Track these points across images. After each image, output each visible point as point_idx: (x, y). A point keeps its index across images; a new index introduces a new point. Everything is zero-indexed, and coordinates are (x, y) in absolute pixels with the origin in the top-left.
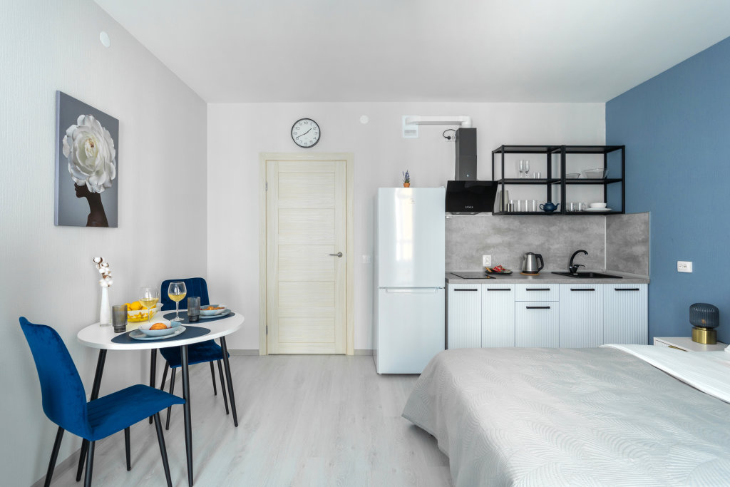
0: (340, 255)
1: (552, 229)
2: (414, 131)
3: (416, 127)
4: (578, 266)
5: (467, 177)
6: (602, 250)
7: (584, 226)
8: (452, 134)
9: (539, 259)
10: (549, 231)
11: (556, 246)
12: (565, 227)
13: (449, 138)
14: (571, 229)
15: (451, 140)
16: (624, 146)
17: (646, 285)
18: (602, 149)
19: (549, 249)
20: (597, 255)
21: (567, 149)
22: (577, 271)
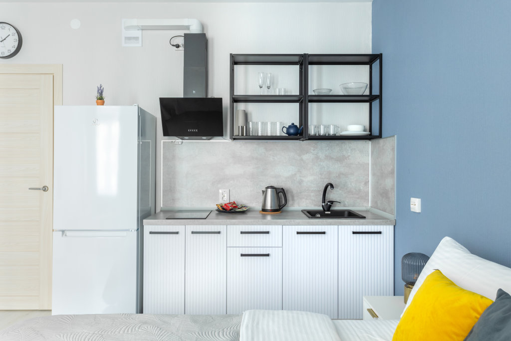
0: (45, 189)
1: (306, 157)
2: (136, 38)
3: (138, 33)
4: (332, 202)
5: (195, 94)
6: (367, 183)
7: (344, 153)
8: (181, 41)
9: (281, 194)
10: (302, 160)
11: (310, 178)
12: (321, 155)
13: (178, 46)
14: (329, 158)
15: (180, 48)
16: (381, 54)
17: (392, 227)
18: (366, 59)
19: (301, 182)
20: (360, 190)
21: (310, 59)
22: (332, 208)
